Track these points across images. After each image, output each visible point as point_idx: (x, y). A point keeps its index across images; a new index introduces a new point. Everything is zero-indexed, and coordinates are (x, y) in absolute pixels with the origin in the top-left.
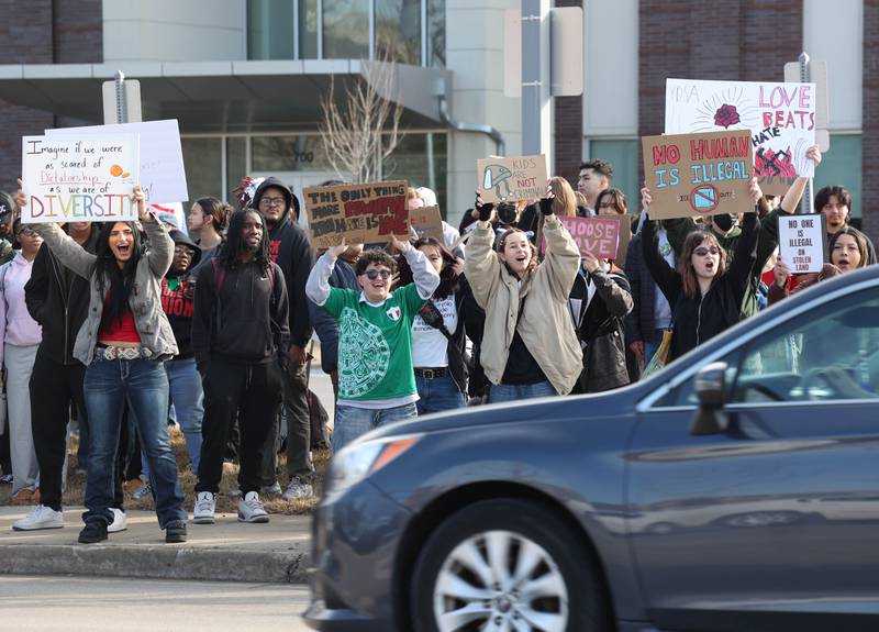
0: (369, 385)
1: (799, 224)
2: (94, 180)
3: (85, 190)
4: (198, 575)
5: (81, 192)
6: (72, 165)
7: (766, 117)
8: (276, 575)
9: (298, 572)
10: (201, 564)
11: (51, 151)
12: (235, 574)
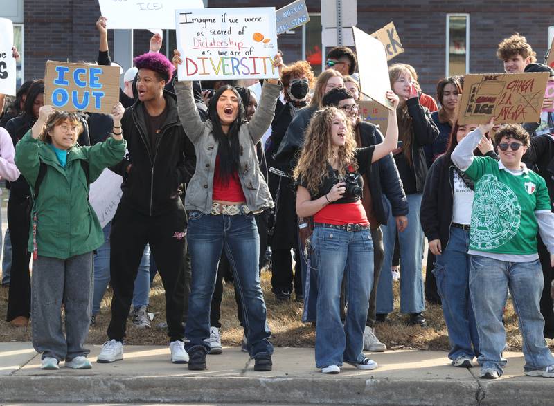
2: (240, 45)
3: (232, 53)
5: (228, 55)
6: (220, 32)
10: (390, 392)
11: (200, 21)
12: (425, 400)
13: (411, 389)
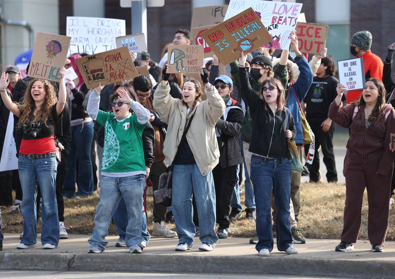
0: (110, 164)
1: (349, 64)
4: (17, 267)
7: (274, 19)
8: (62, 266)
9: (74, 265)
10: (18, 261)
12: (38, 266)
13: (31, 259)
